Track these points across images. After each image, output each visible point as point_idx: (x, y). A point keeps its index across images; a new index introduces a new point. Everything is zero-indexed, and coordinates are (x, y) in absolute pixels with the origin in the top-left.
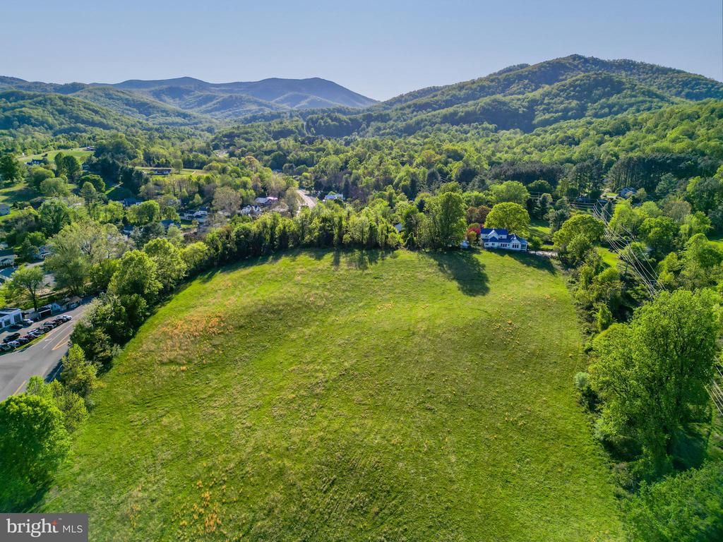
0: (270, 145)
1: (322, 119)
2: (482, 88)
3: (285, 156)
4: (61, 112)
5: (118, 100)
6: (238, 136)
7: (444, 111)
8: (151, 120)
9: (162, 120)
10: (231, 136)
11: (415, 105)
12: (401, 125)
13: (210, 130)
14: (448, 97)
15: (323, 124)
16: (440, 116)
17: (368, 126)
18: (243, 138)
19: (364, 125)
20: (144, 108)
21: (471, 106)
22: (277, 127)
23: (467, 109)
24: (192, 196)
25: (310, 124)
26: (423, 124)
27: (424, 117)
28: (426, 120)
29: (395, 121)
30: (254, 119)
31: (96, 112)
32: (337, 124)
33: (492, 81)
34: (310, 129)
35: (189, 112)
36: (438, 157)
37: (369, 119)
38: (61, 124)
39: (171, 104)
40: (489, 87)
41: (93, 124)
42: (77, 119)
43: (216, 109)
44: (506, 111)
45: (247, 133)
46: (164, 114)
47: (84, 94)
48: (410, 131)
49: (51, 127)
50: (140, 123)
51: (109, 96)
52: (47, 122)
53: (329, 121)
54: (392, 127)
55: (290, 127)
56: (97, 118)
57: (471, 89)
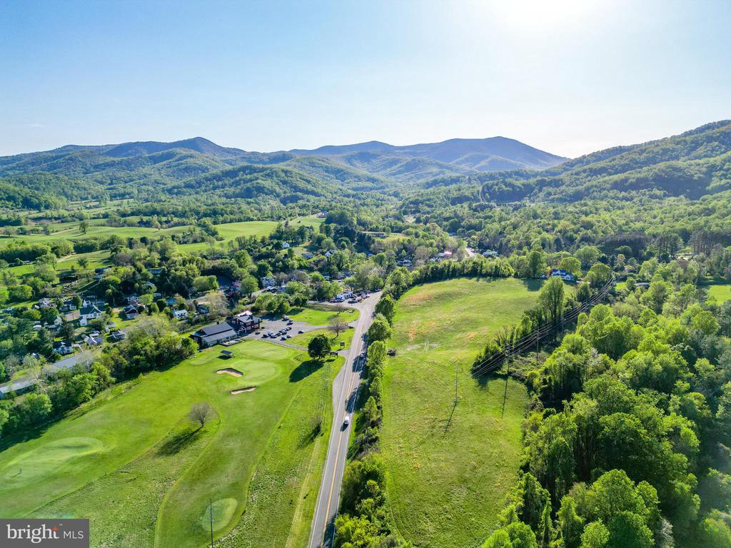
0: (448, 211)
1: (497, 185)
2: (665, 151)
3: (460, 222)
4: (285, 183)
5: (319, 167)
6: (422, 203)
7: (616, 177)
8: (346, 185)
9: (354, 185)
10: (416, 203)
11: (591, 170)
12: (571, 190)
13: (396, 195)
14: (627, 162)
15: (497, 190)
16: (610, 182)
17: (540, 190)
18: (426, 205)
19: (536, 190)
20: (340, 174)
21: (645, 172)
22: (455, 194)
23: (639, 175)
24: (400, 251)
25: (486, 190)
26: (592, 190)
27: (594, 183)
28: (596, 186)
29: (567, 186)
30: (435, 183)
31: (309, 182)
32: (511, 189)
33: (678, 143)
34: (484, 195)
35: (375, 175)
36: (573, 226)
37: (542, 184)
38: (285, 193)
39: (361, 169)
40: (673, 150)
41: (307, 192)
42: (296, 188)
43: (400, 172)
44: (680, 177)
45: (429, 200)
46: (357, 179)
47: (294, 163)
48: (577, 197)
49: (278, 196)
50: (341, 190)
51: (313, 165)
52: (275, 191)
53: (504, 186)
54: (562, 193)
55: (466, 194)
56: (309, 187)
57: (653, 152)
